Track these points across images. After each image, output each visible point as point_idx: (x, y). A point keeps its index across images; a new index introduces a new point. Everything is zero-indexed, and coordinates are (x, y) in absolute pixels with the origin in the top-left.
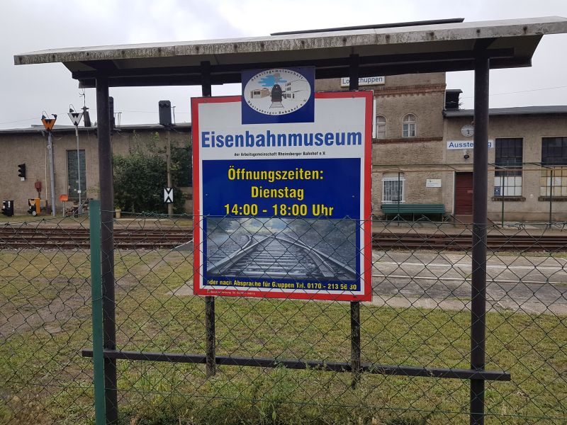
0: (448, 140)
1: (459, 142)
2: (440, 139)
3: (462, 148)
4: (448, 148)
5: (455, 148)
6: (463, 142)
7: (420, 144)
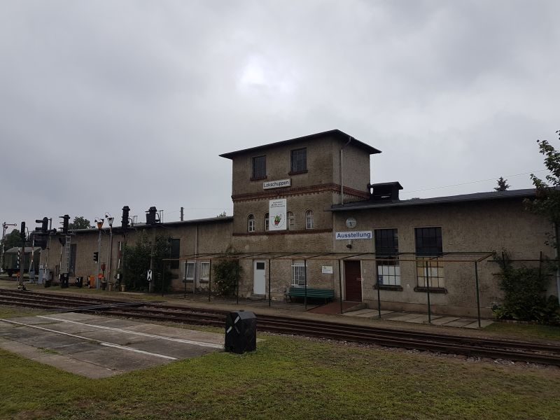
0: (337, 231)
1: (344, 233)
2: (331, 231)
3: (348, 238)
4: (337, 239)
5: (342, 238)
6: (348, 233)
7: (316, 235)
